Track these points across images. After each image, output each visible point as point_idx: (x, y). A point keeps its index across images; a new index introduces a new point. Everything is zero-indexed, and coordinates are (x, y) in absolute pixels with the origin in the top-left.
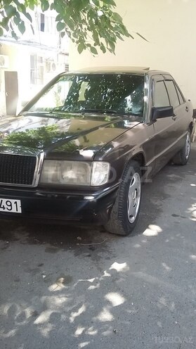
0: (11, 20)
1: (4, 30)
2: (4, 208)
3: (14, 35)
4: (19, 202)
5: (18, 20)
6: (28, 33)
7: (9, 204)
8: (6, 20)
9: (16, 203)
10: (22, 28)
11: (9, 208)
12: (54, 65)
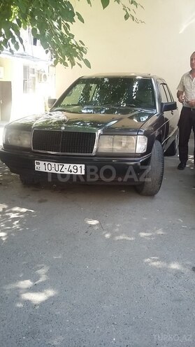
0: (10, 41)
1: (4, 47)
2: (71, 171)
3: (11, 51)
4: (83, 166)
5: (14, 40)
6: (21, 50)
7: (75, 168)
8: (6, 41)
9: (81, 167)
10: (17, 47)
11: (75, 171)
12: (45, 76)
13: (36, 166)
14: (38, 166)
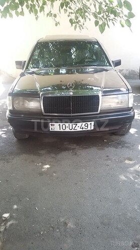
13: (51, 127)
14: (53, 127)
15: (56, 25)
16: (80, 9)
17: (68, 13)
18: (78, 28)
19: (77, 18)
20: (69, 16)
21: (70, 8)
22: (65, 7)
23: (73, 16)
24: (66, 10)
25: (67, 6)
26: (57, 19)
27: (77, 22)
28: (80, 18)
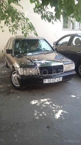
2: (58, 80)
9: (61, 78)
13: (44, 81)
15: (3, 31)
16: (14, 25)
17: (8, 26)
18: (14, 34)
19: (13, 29)
20: (9, 28)
21: (9, 24)
22: (7, 24)
23: (11, 28)
24: (7, 25)
25: (8, 23)
26: (3, 29)
27: (13, 31)
28: (15, 29)
